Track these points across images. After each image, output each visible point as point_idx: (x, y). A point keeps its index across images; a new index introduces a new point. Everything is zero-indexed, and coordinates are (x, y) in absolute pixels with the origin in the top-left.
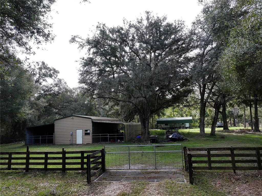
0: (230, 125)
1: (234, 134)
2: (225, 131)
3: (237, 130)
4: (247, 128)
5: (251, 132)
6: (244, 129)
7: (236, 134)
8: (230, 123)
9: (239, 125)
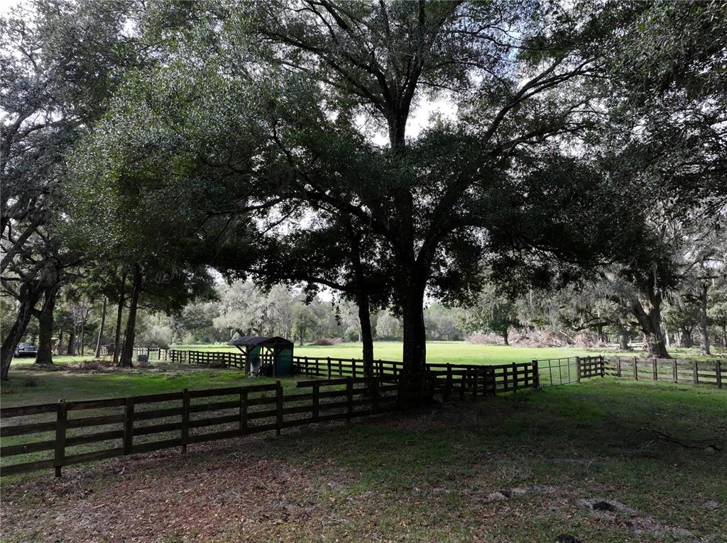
0: (56, 352)
1: (66, 374)
2: (41, 367)
3: (76, 363)
4: (101, 360)
5: (111, 369)
6: (94, 361)
7: (72, 374)
8: (60, 346)
9: (82, 350)
